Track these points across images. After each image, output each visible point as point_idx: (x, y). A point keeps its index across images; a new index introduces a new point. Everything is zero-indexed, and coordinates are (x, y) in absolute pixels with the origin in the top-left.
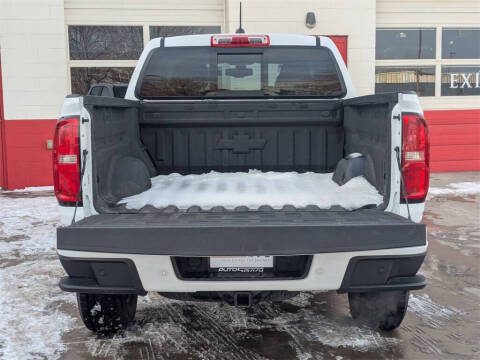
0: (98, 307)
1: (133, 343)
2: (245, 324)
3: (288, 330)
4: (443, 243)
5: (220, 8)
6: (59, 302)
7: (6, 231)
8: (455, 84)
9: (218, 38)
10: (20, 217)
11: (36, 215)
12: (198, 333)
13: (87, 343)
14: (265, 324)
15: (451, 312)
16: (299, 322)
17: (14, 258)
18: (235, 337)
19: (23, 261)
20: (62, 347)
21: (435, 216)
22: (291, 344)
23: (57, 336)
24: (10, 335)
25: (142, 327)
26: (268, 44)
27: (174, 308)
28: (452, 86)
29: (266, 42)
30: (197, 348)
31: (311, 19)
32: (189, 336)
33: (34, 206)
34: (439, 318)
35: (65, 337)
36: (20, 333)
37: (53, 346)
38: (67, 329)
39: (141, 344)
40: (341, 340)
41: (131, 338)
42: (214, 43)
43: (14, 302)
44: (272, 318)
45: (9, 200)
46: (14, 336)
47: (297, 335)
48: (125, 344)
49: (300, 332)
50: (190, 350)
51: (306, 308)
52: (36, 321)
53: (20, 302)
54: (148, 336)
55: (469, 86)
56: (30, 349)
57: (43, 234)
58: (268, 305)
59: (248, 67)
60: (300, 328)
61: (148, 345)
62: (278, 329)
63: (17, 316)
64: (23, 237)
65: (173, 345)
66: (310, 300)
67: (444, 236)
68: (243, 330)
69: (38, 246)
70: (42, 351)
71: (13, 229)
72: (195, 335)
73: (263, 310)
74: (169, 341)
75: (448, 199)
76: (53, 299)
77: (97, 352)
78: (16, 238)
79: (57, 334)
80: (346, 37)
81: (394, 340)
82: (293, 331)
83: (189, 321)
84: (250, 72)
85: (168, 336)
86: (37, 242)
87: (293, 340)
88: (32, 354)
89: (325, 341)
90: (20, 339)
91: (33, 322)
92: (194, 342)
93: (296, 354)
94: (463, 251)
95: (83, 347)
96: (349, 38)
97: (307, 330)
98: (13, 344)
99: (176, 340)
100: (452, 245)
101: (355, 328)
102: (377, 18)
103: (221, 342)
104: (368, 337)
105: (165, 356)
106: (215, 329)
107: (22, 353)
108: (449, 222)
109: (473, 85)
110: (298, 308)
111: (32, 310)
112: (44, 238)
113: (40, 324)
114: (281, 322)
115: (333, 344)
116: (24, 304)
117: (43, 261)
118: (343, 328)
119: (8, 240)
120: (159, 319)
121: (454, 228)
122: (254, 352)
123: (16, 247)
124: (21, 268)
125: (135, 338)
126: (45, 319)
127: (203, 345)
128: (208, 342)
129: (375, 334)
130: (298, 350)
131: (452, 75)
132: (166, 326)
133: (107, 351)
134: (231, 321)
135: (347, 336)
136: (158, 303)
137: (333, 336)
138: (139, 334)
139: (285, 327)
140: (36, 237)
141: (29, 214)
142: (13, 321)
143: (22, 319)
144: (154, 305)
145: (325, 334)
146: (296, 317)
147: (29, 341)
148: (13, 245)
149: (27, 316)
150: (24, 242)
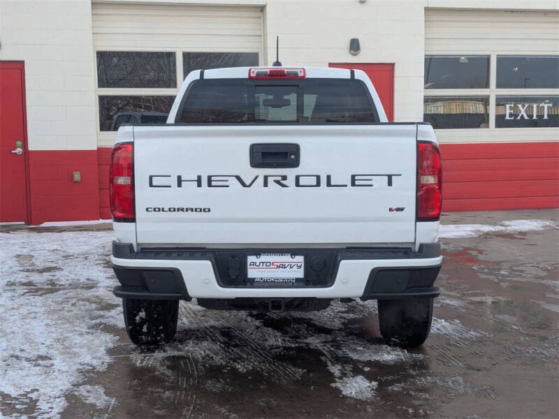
0: (142, 314)
1: (174, 357)
2: (280, 343)
3: (321, 348)
4: (484, 276)
5: (258, 33)
6: (101, 324)
7: (37, 263)
8: (511, 115)
9: (255, 70)
10: (49, 251)
11: (65, 248)
12: (235, 350)
13: (131, 356)
14: (300, 343)
15: (478, 335)
16: (331, 341)
17: (50, 287)
18: (270, 353)
19: (59, 290)
20: (108, 359)
21: (481, 252)
22: (323, 358)
23: (102, 350)
24: (58, 349)
25: (182, 345)
26: (304, 77)
27: (212, 330)
28: (507, 118)
29: (302, 74)
30: (235, 361)
31: (355, 46)
32: (226, 351)
33: (63, 240)
34: (466, 339)
35: (110, 352)
36: (67, 348)
37: (100, 358)
38: (111, 345)
39: (182, 357)
40: (370, 356)
41: (171, 352)
42: (252, 75)
43: (56, 324)
44: (306, 338)
45: (34, 234)
46: (63, 351)
47: (330, 352)
48: (167, 358)
49: (332, 349)
50: (228, 362)
51: (340, 330)
52: (80, 339)
53: (63, 324)
54: (189, 351)
55: (526, 118)
56: (77, 360)
57: (76, 266)
58: (303, 328)
59: (285, 97)
60: (332, 346)
61: (188, 358)
62: (311, 347)
63: (61, 335)
64: (55, 268)
65: (212, 358)
66: (343, 324)
67: (486, 270)
68: (278, 347)
69: (73, 276)
70: (90, 362)
71: (44, 261)
72: (233, 351)
73: (298, 332)
74: (208, 355)
75: (497, 236)
76: (94, 322)
77: (141, 363)
78: (49, 269)
79: (103, 349)
80: (392, 65)
81: (420, 355)
82: (325, 349)
83: (226, 340)
84: (287, 103)
85: (207, 352)
86: (70, 272)
87: (324, 355)
88: (81, 364)
89: (355, 356)
90: (68, 353)
91: (78, 339)
92: (232, 356)
93: (327, 366)
94: (502, 284)
95: (127, 359)
96: (396, 66)
97: (339, 347)
98: (61, 357)
99: (215, 354)
100: (492, 278)
101: (384, 347)
102: (426, 44)
103: (257, 356)
104: (396, 353)
105: (204, 366)
106: (251, 346)
107: (71, 364)
108: (494, 257)
109: (531, 116)
110: (332, 330)
111: (75, 330)
112: (78, 269)
113: (85, 342)
114: (315, 342)
115: (362, 359)
116: (66, 326)
117: (79, 290)
118: (374, 346)
119: (41, 271)
120: (198, 338)
121: (498, 263)
122: (287, 364)
123: (51, 278)
124: (59, 296)
125: (176, 353)
126: (90, 337)
127: (241, 358)
128: (245, 356)
129: (402, 351)
130: (329, 363)
131: (508, 106)
132: (205, 344)
133: (151, 363)
134: (266, 340)
135: (376, 352)
136: (196, 326)
137: (363, 352)
138: (179, 350)
139: (318, 345)
140: (68, 269)
141: (59, 248)
142: (59, 339)
143: (67, 337)
144: (192, 327)
145: (355, 350)
146: (329, 337)
147: (76, 354)
148: (47, 276)
149: (71, 334)
150: (57, 273)
